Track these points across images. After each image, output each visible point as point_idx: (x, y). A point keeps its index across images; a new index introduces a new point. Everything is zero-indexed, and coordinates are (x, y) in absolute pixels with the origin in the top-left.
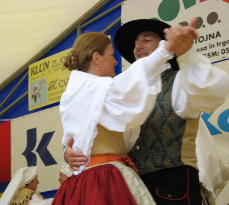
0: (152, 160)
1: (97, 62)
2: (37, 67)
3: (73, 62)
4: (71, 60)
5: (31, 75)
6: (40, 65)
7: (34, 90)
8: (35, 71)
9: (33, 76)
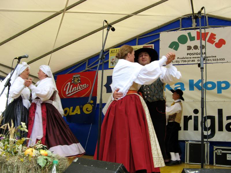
0: (156, 97)
1: (129, 56)
2: (114, 50)
3: (120, 56)
4: (119, 55)
5: (111, 53)
6: (117, 50)
7: (112, 60)
8: (113, 52)
9: (112, 54)
